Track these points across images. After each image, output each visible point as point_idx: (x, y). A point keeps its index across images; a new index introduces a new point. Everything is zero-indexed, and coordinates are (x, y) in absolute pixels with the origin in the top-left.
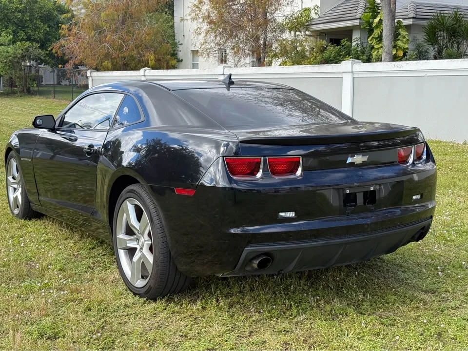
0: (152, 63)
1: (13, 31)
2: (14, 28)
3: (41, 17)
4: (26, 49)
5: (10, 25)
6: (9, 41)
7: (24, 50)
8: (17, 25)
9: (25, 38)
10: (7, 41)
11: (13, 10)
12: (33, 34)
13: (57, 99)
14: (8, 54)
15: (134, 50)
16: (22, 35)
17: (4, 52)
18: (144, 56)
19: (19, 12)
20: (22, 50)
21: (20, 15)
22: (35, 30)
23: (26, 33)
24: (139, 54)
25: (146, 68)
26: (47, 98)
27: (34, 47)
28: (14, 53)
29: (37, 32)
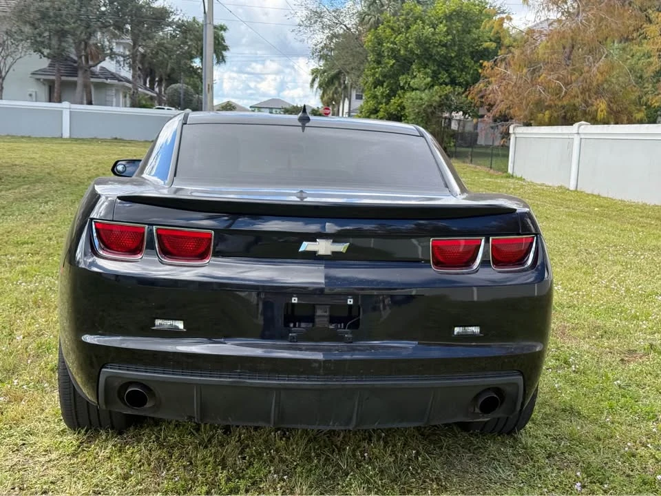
0: (600, 115)
1: (434, 72)
2: (436, 68)
3: (472, 52)
4: (446, 95)
5: (430, 64)
6: (425, 84)
7: (443, 97)
8: (440, 64)
9: (447, 80)
10: (423, 84)
11: (436, 44)
12: (459, 75)
13: (475, 164)
14: (421, 101)
15: (578, 97)
16: (444, 76)
17: (417, 99)
18: (592, 105)
19: (443, 46)
20: (440, 97)
21: (443, 51)
22: (462, 71)
23: (450, 74)
24: (586, 102)
25: (583, 122)
26: (464, 162)
27: (456, 93)
28: (429, 100)
29: (464, 73)
